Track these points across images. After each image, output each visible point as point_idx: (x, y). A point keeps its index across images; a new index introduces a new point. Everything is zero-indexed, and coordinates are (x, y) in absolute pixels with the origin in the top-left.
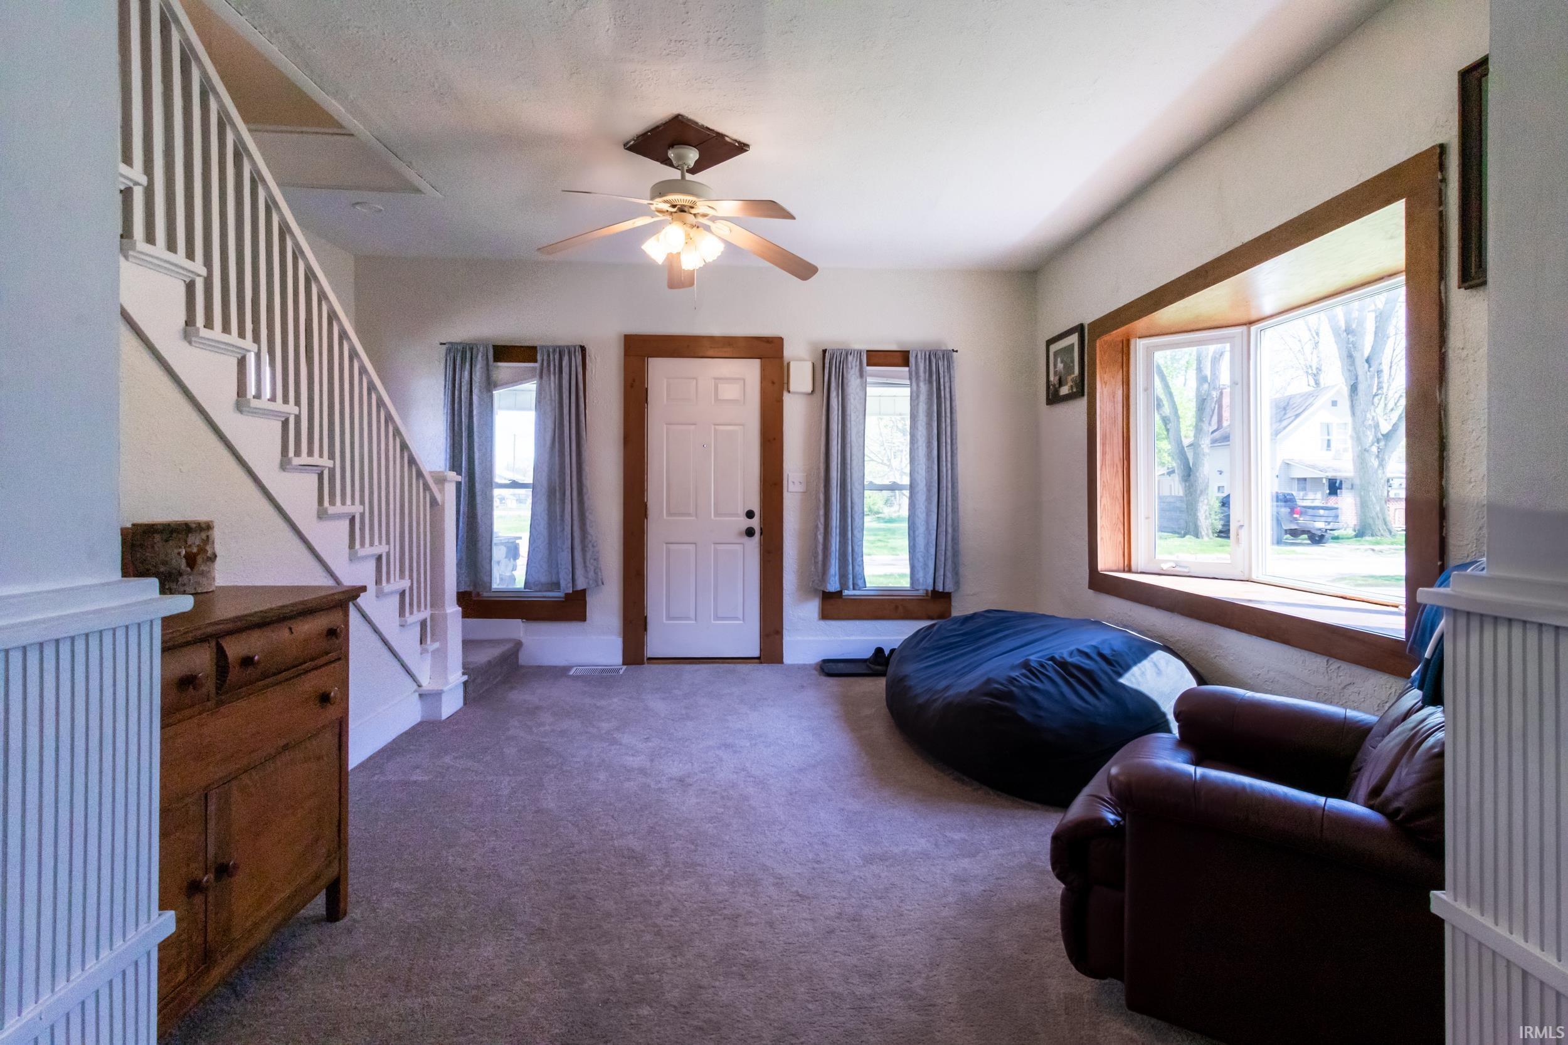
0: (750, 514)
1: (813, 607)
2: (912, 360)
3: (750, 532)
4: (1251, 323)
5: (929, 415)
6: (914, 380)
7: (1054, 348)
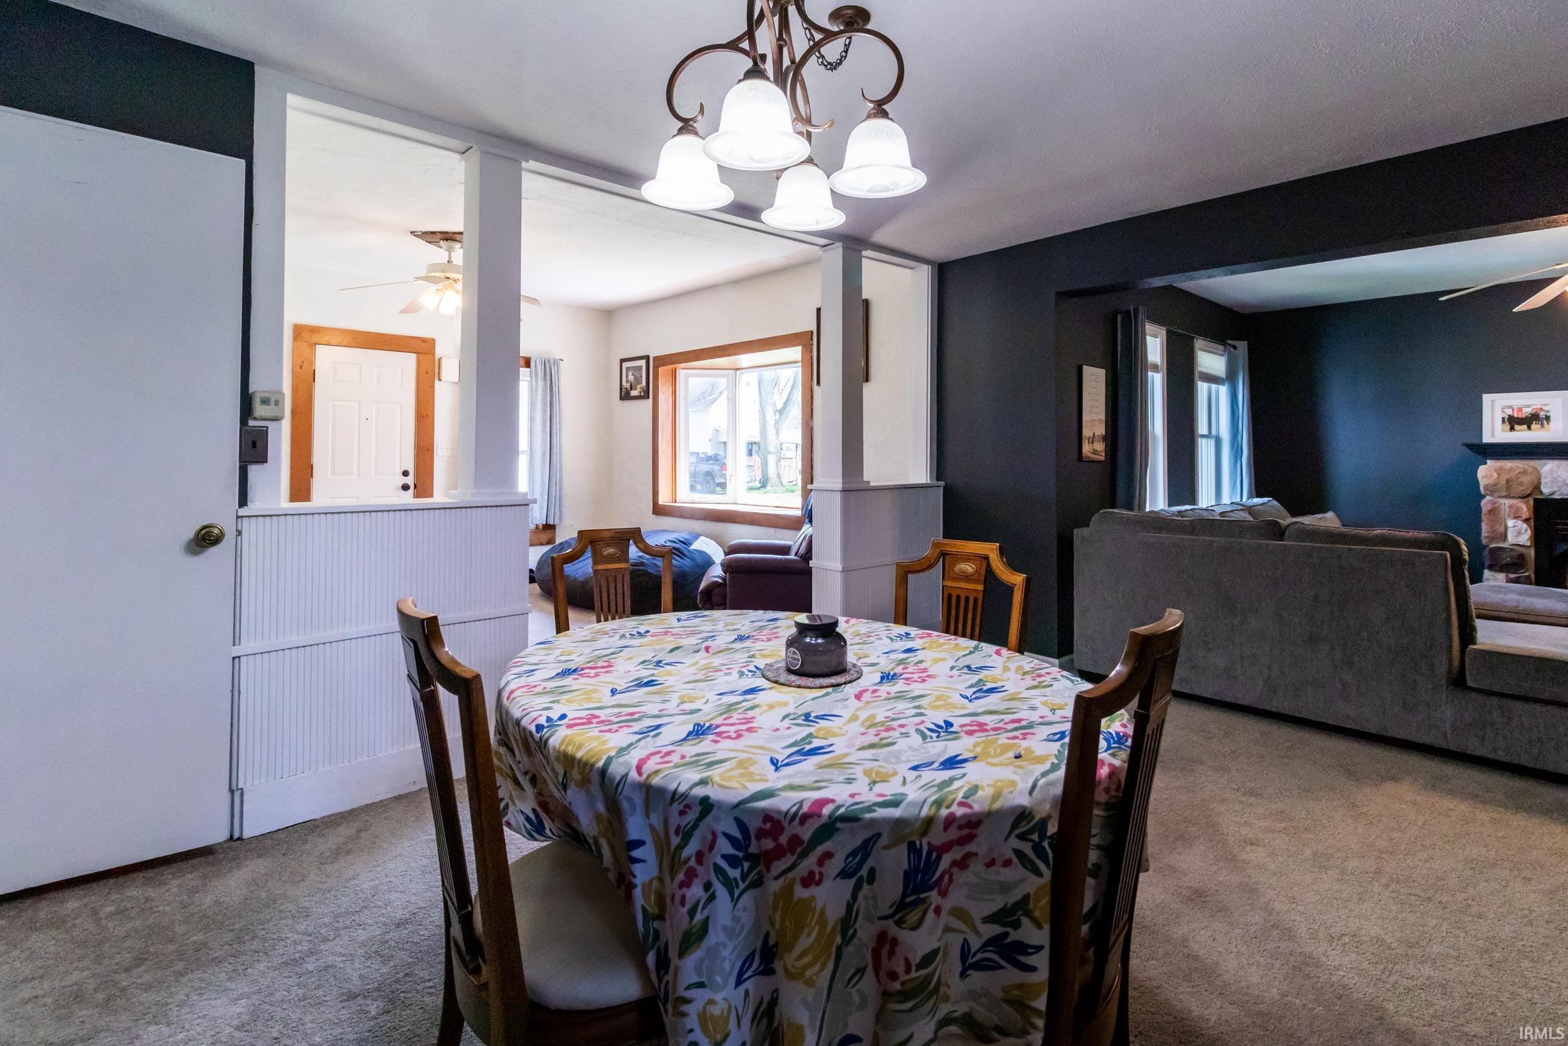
0: (405, 474)
2: (532, 364)
3: (405, 487)
4: (737, 369)
5: (544, 403)
6: (534, 377)
7: (626, 365)
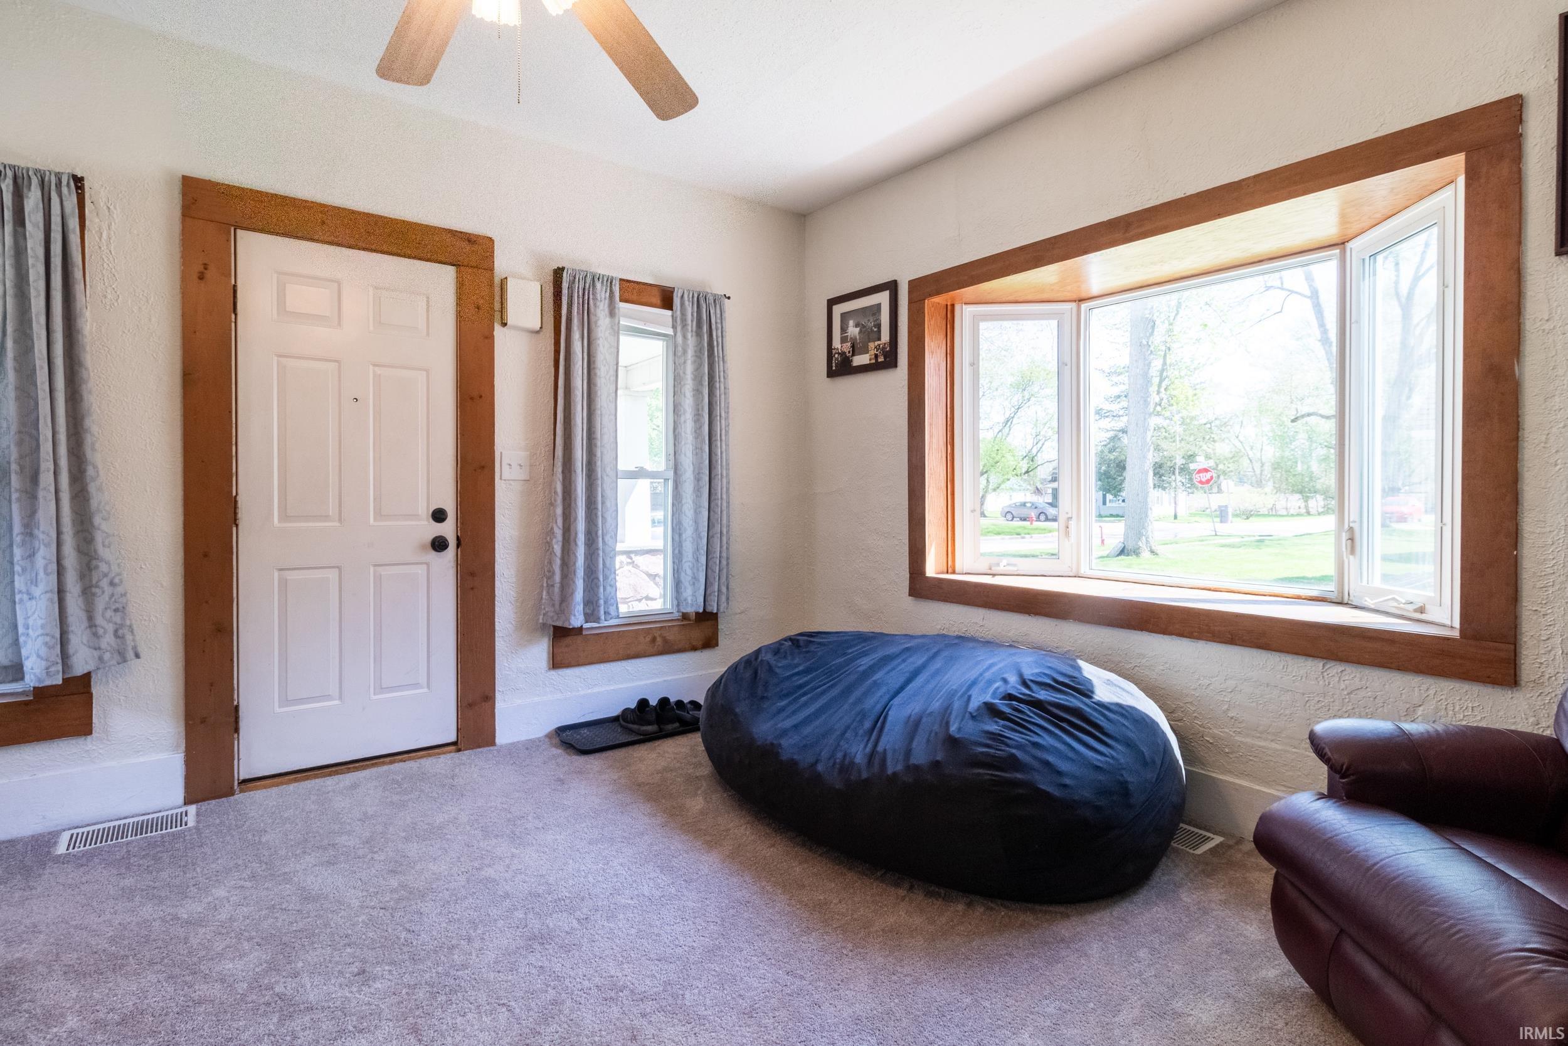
0: (439, 516)
1: (540, 650)
2: (677, 302)
3: (439, 544)
4: (1081, 300)
5: (698, 379)
6: (679, 328)
7: (838, 310)
